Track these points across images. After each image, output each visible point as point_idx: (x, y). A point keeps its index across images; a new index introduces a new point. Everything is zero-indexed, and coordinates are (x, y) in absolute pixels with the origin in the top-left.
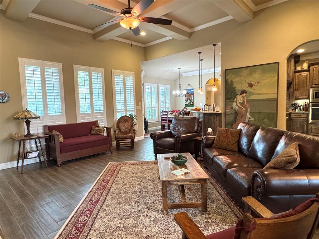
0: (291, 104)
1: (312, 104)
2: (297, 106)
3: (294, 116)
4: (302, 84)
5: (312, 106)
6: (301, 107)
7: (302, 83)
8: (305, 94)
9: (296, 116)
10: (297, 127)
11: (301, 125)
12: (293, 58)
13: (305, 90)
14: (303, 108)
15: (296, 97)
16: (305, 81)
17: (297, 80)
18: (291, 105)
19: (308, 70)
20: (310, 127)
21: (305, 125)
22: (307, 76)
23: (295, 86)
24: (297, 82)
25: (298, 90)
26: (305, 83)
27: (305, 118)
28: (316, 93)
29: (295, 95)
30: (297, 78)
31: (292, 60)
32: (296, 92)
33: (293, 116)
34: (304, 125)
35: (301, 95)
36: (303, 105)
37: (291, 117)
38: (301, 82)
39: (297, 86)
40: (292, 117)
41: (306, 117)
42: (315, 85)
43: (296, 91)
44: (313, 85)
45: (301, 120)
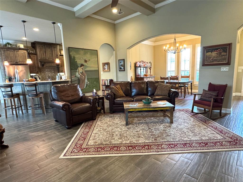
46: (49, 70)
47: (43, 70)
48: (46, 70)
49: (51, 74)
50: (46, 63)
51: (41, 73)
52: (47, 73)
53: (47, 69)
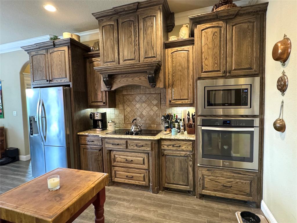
0: (163, 116)
1: (203, 120)
2: (173, 121)
3: (168, 146)
4: (180, 73)
5: (203, 126)
6: (181, 123)
7: (181, 71)
8: (186, 94)
9: (171, 147)
10: (174, 174)
11: (181, 169)
12: (159, 9)
13: (186, 86)
14: (184, 126)
15: (170, 101)
16: (186, 66)
17: (170, 64)
18: (163, 118)
19: (190, 42)
20: (200, 176)
21: (190, 169)
22: (188, 54)
23: (169, 76)
24: (171, 70)
25: (173, 85)
26: (186, 70)
27: (190, 151)
28: (209, 91)
29: (169, 97)
30: (170, 59)
31: (158, 14)
32: (169, 91)
33: (166, 147)
34: (188, 169)
35: (179, 98)
36: (184, 119)
37: (162, 148)
38: (177, 69)
39: (170, 77)
40: (165, 150)
41: (191, 149)
42: (205, 72)
43: (170, 88)
44: (202, 73)
45: (181, 156)
46: (144, 98)
47: (131, 98)
48: (138, 98)
49: (148, 109)
50: (120, 76)
51: (124, 106)
52: (138, 106)
53: (140, 96)
